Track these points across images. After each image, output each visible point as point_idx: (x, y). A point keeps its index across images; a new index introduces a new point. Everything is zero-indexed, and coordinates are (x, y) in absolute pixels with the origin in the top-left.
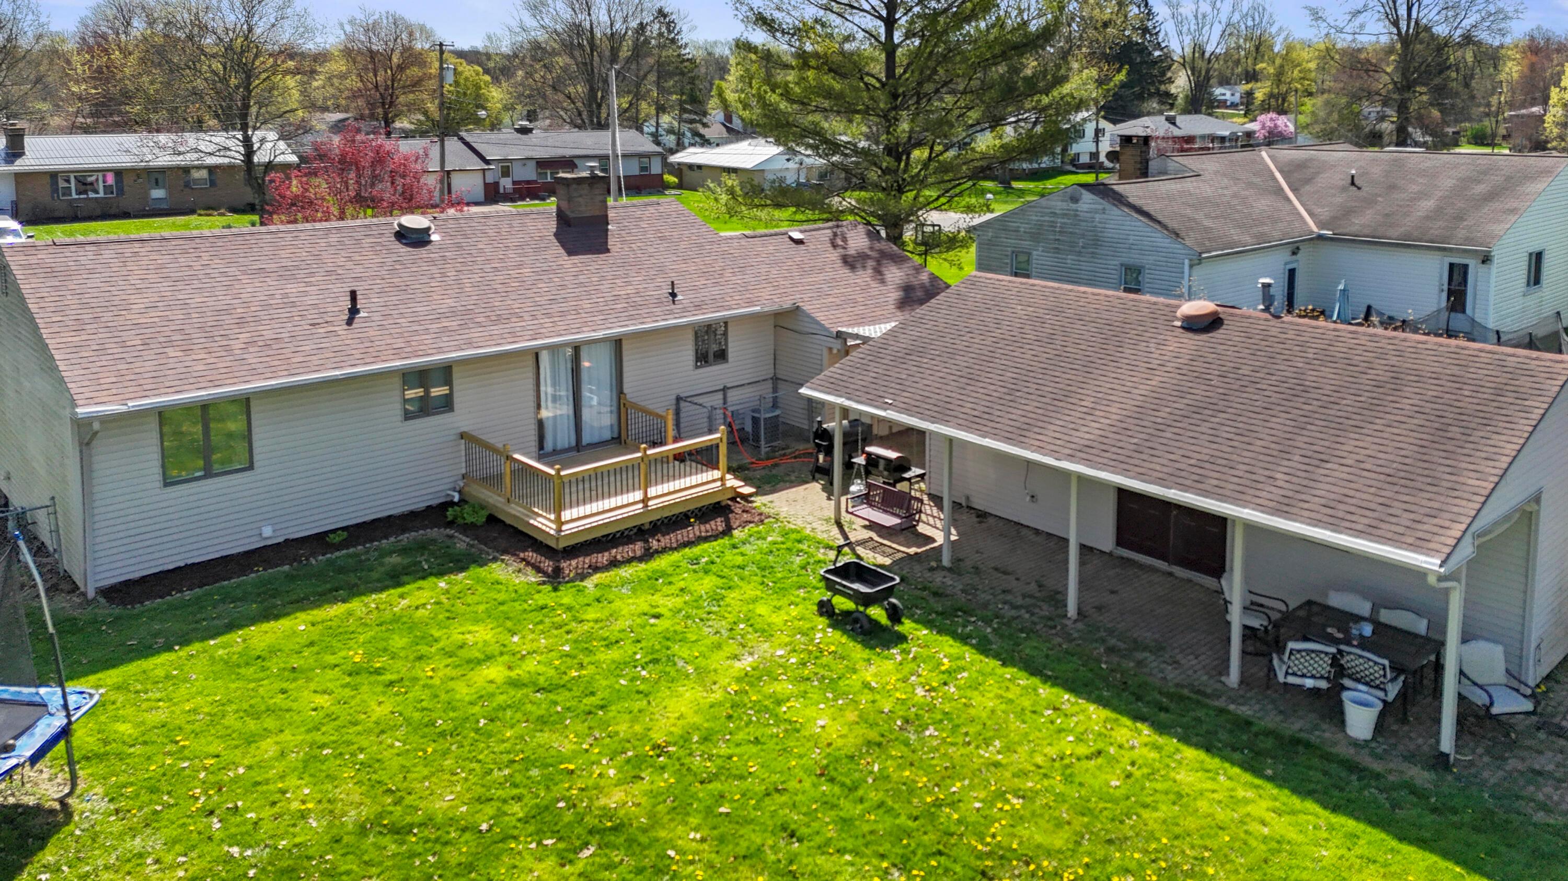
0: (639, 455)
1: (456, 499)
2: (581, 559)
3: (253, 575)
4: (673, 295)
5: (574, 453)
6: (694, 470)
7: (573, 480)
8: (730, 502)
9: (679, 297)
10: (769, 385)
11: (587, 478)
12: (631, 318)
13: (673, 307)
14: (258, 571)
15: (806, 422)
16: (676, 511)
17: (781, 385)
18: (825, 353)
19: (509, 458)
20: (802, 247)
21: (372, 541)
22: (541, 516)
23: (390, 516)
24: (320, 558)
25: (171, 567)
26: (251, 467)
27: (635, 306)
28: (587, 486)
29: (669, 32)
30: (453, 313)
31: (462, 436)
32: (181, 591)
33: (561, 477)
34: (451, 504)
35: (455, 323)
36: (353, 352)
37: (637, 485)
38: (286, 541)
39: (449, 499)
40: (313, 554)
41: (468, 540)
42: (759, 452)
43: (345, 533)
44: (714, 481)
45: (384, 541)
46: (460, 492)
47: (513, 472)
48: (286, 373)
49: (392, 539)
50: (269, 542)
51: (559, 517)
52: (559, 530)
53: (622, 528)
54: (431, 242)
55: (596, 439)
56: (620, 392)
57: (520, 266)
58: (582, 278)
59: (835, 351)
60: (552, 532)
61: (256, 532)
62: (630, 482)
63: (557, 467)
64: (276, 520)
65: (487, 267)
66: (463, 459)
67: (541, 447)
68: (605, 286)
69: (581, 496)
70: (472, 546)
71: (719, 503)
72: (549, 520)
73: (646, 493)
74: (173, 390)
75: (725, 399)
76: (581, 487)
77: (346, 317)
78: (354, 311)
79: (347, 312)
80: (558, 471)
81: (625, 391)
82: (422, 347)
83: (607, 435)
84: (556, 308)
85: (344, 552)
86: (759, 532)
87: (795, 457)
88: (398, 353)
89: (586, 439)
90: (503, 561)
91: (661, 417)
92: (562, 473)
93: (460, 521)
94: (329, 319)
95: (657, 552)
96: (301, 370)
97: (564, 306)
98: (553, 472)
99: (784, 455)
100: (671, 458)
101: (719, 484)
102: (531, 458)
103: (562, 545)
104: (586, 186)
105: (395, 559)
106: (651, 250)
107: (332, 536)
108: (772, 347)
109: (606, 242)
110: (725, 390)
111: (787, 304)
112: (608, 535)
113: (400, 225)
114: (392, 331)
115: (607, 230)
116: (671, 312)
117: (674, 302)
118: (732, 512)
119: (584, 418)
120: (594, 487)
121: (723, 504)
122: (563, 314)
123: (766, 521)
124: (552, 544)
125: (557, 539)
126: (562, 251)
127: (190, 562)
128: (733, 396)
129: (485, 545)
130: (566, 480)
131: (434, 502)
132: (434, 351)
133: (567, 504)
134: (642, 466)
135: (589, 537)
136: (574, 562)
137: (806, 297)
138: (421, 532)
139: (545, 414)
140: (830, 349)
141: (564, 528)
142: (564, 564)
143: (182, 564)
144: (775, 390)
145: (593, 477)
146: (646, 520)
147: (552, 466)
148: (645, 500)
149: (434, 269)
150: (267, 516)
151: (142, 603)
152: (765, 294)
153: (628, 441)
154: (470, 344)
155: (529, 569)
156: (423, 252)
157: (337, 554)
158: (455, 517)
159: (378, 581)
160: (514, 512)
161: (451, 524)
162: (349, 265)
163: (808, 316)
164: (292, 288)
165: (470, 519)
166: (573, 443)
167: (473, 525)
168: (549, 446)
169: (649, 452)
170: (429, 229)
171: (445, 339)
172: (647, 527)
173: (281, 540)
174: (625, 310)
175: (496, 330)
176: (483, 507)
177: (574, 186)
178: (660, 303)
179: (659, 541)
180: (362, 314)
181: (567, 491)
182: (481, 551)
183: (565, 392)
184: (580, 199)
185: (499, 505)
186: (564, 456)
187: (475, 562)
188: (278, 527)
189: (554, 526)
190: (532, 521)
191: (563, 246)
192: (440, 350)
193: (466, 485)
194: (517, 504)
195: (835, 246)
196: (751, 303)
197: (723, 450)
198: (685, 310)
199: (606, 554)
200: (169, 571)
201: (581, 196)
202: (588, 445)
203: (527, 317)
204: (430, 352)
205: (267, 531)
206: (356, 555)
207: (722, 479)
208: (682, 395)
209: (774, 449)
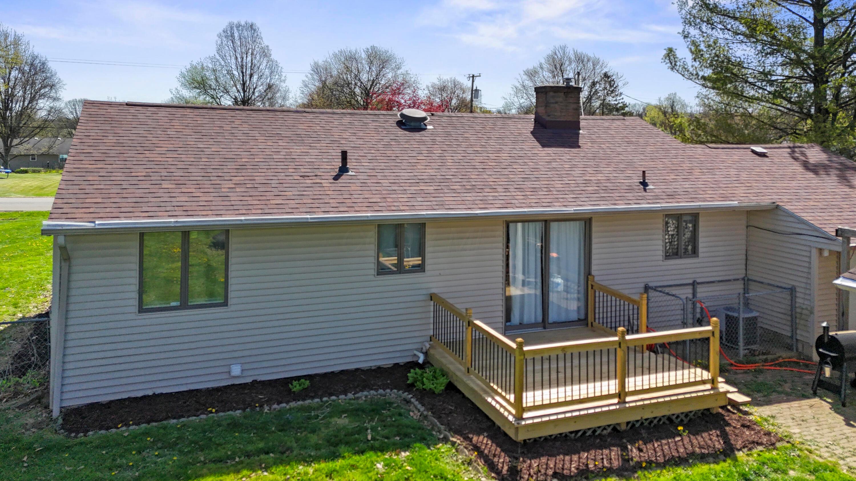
0: (616, 339)
1: (421, 361)
2: (544, 460)
3: (203, 416)
4: (644, 184)
5: (540, 329)
6: (673, 365)
7: (538, 357)
8: (720, 410)
9: (651, 187)
10: (739, 287)
11: (553, 357)
12: (603, 199)
13: (645, 194)
14: (211, 412)
15: (789, 328)
16: (659, 413)
17: (752, 286)
18: (815, 253)
19: (470, 323)
20: (766, 159)
21: (331, 395)
22: (500, 395)
23: (357, 370)
24: (275, 406)
25: (140, 394)
26: (225, 304)
27: (606, 190)
28: (554, 366)
29: (611, 86)
30: (432, 180)
31: (432, 297)
32: (127, 425)
33: (523, 353)
34: (414, 364)
35: (432, 188)
36: (331, 201)
37: (612, 373)
38: (255, 382)
39: (415, 359)
40: (269, 402)
41: (422, 409)
42: (737, 354)
43: (307, 383)
44: (704, 382)
45: (342, 397)
46: (426, 354)
47: (474, 341)
48: (260, 211)
49: (350, 395)
50: (237, 382)
51: (519, 399)
52: (519, 418)
53: (594, 424)
54: (426, 129)
55: (563, 318)
56: (588, 273)
57: (499, 152)
58: (554, 165)
59: (826, 254)
60: (511, 418)
61: (225, 369)
62: (605, 368)
63: (519, 340)
64: (243, 360)
65: (470, 150)
66: (432, 321)
67: (508, 318)
68: (577, 172)
69: (546, 377)
70: (426, 417)
71: (708, 410)
72: (508, 401)
73: (622, 385)
74: (146, 214)
75: (694, 294)
76: (546, 366)
77: (335, 174)
78: (343, 169)
79: (337, 170)
80: (520, 346)
81: (593, 273)
82: (395, 204)
83: (574, 316)
84: (528, 184)
85: (300, 403)
86: (774, 461)
87: (780, 365)
88: (371, 205)
89: (553, 317)
90: (453, 444)
91: (634, 302)
92: (525, 349)
93: (419, 384)
94: (319, 174)
95: (639, 466)
96: (275, 211)
97: (537, 184)
98: (514, 346)
99: (766, 361)
100: (645, 347)
101: (708, 386)
102: (495, 329)
103: (521, 437)
104: (562, 94)
105: (343, 421)
106: (619, 150)
107: (295, 383)
108: (744, 247)
109: (578, 141)
110: (694, 284)
111: (765, 201)
112: (577, 432)
113: (402, 115)
114: (372, 188)
115: (579, 134)
116: (643, 198)
117: (645, 190)
118: (729, 425)
119: (551, 299)
120: (561, 369)
121: (714, 412)
122: (534, 190)
123: (778, 445)
124: (511, 433)
125: (517, 429)
126: (537, 144)
127: (158, 391)
128: (702, 292)
129: (439, 418)
130: (529, 357)
131: (402, 361)
132: (407, 208)
133: (530, 385)
134: (620, 352)
135: (555, 431)
136: (535, 463)
137: (785, 198)
138: (381, 391)
139: (514, 291)
140: (821, 251)
141: (526, 415)
142: (523, 466)
143: (150, 393)
144: (746, 290)
145: (561, 356)
146: (622, 419)
147: (514, 340)
148: (622, 394)
149: (423, 148)
150: (236, 354)
151: (86, 432)
152: (740, 191)
153: (596, 324)
154: (442, 205)
155: (481, 462)
156: (417, 135)
157: (293, 404)
158: (416, 380)
159: (317, 447)
160: (472, 385)
161: (410, 387)
162: (353, 138)
163: (791, 215)
164: (297, 150)
165: (429, 385)
166: (540, 319)
167: (431, 393)
168: (516, 319)
169: (628, 337)
170: (425, 119)
171: (419, 199)
172: (623, 427)
173: (249, 380)
174: (596, 192)
175: (470, 197)
176: (444, 374)
177: (551, 94)
178: (630, 189)
179: (640, 450)
180: (350, 173)
181: (530, 368)
182: (433, 425)
183: (534, 278)
184: (556, 106)
185: (459, 374)
186: (531, 330)
187: (422, 440)
188: (247, 367)
189: (513, 411)
190: (489, 400)
191: (538, 141)
192: (412, 207)
193: (432, 347)
194: (477, 377)
195: (796, 159)
196: (725, 198)
197: (715, 346)
198: (657, 197)
199: (575, 458)
200: (136, 399)
201: (556, 103)
202: (554, 323)
203: (500, 189)
204: (402, 208)
205: (236, 370)
206: (309, 409)
207: (713, 381)
208: (651, 284)
209: (753, 353)
